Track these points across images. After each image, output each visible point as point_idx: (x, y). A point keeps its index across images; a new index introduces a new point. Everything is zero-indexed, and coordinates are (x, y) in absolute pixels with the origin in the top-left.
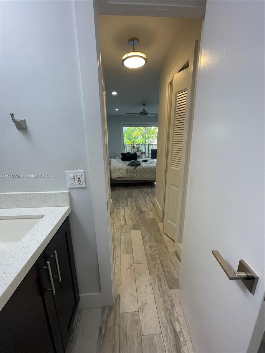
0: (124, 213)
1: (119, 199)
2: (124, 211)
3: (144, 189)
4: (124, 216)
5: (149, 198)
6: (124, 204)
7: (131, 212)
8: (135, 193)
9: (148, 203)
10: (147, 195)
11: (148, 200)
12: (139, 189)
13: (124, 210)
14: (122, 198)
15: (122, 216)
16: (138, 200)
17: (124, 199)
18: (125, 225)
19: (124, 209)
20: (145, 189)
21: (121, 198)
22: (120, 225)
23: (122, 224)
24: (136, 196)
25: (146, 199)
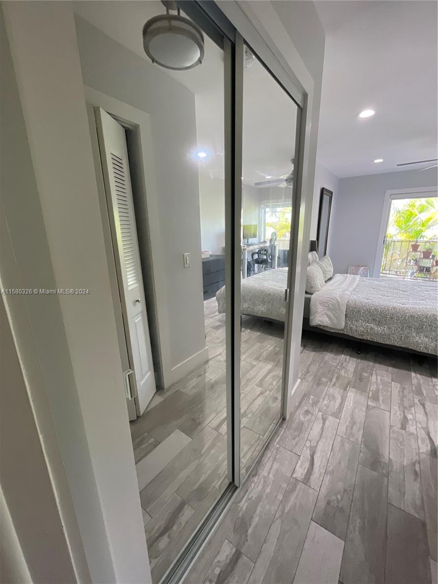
0: (318, 437)
1: (324, 380)
2: (323, 429)
3: (413, 374)
4: (316, 446)
5: (421, 416)
6: (332, 403)
7: (343, 445)
8: (379, 378)
9: (412, 434)
10: (416, 401)
11: (415, 419)
12: (396, 370)
13: (321, 425)
14: (334, 380)
15: (308, 444)
16: (379, 408)
17: (337, 385)
18: (303, 486)
19: (324, 420)
20: (418, 376)
21: (331, 381)
22: (289, 475)
23: (294, 476)
24: (378, 391)
25: (410, 417)
